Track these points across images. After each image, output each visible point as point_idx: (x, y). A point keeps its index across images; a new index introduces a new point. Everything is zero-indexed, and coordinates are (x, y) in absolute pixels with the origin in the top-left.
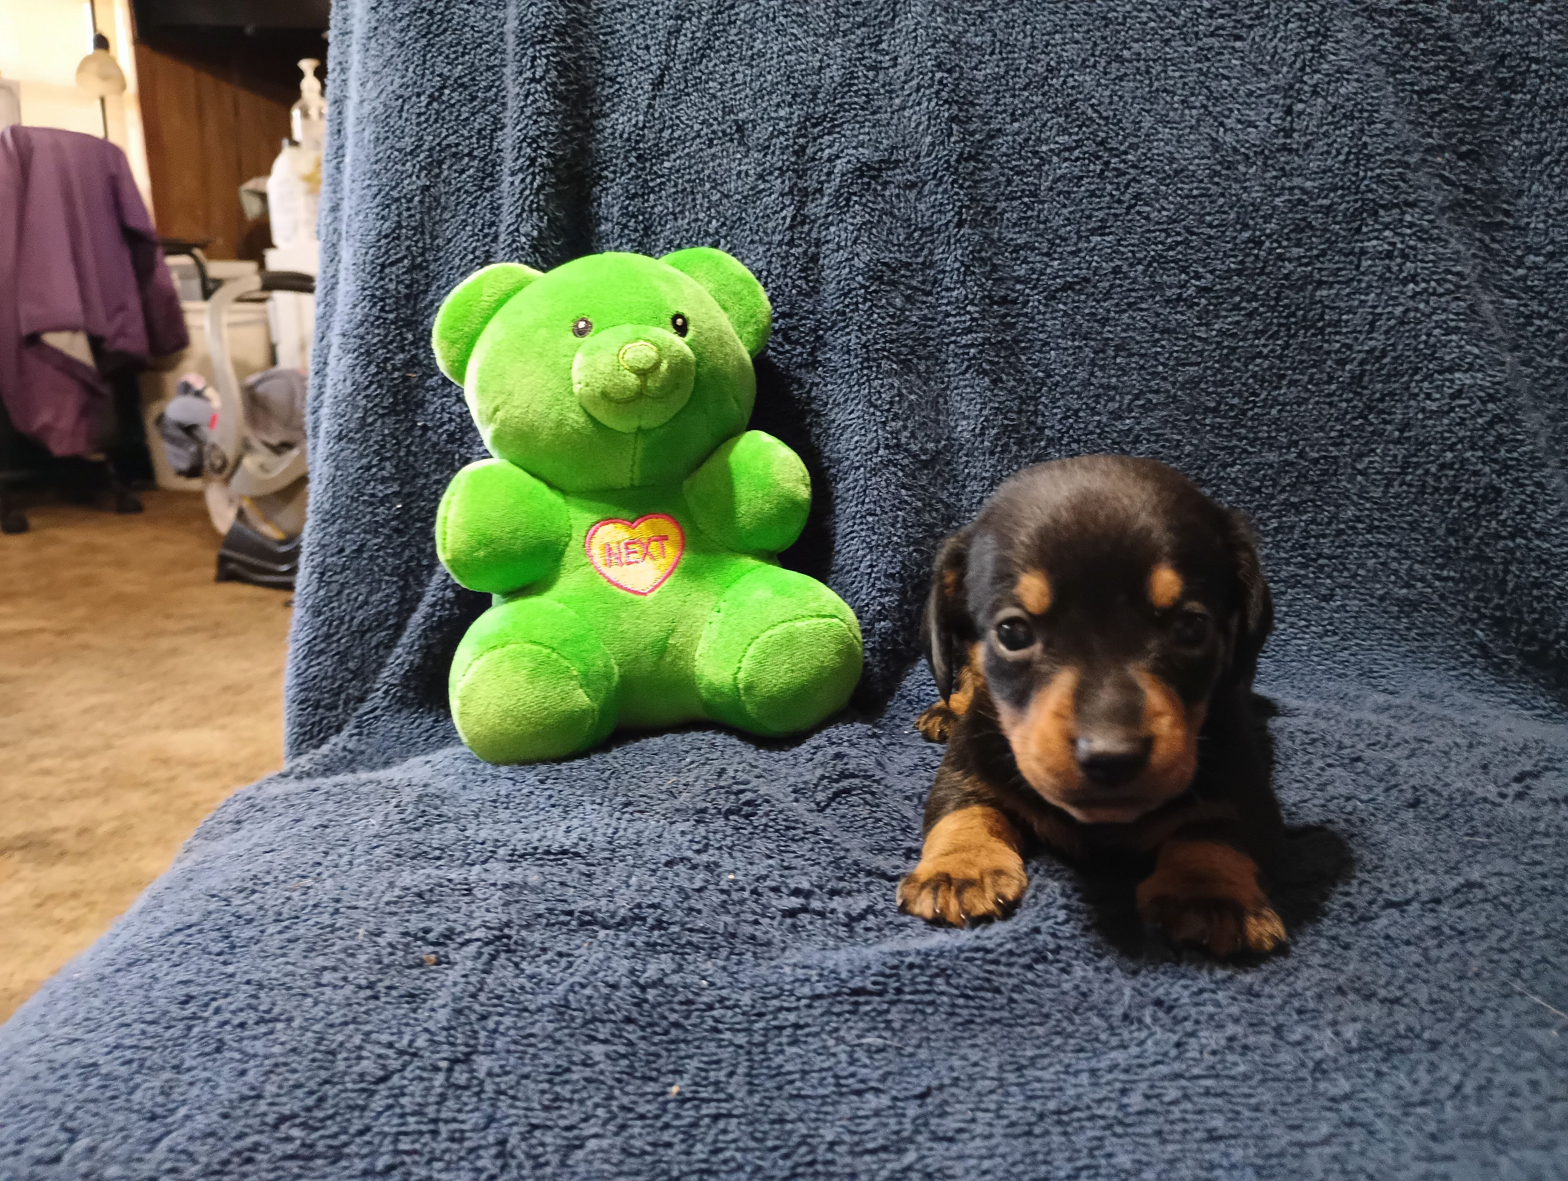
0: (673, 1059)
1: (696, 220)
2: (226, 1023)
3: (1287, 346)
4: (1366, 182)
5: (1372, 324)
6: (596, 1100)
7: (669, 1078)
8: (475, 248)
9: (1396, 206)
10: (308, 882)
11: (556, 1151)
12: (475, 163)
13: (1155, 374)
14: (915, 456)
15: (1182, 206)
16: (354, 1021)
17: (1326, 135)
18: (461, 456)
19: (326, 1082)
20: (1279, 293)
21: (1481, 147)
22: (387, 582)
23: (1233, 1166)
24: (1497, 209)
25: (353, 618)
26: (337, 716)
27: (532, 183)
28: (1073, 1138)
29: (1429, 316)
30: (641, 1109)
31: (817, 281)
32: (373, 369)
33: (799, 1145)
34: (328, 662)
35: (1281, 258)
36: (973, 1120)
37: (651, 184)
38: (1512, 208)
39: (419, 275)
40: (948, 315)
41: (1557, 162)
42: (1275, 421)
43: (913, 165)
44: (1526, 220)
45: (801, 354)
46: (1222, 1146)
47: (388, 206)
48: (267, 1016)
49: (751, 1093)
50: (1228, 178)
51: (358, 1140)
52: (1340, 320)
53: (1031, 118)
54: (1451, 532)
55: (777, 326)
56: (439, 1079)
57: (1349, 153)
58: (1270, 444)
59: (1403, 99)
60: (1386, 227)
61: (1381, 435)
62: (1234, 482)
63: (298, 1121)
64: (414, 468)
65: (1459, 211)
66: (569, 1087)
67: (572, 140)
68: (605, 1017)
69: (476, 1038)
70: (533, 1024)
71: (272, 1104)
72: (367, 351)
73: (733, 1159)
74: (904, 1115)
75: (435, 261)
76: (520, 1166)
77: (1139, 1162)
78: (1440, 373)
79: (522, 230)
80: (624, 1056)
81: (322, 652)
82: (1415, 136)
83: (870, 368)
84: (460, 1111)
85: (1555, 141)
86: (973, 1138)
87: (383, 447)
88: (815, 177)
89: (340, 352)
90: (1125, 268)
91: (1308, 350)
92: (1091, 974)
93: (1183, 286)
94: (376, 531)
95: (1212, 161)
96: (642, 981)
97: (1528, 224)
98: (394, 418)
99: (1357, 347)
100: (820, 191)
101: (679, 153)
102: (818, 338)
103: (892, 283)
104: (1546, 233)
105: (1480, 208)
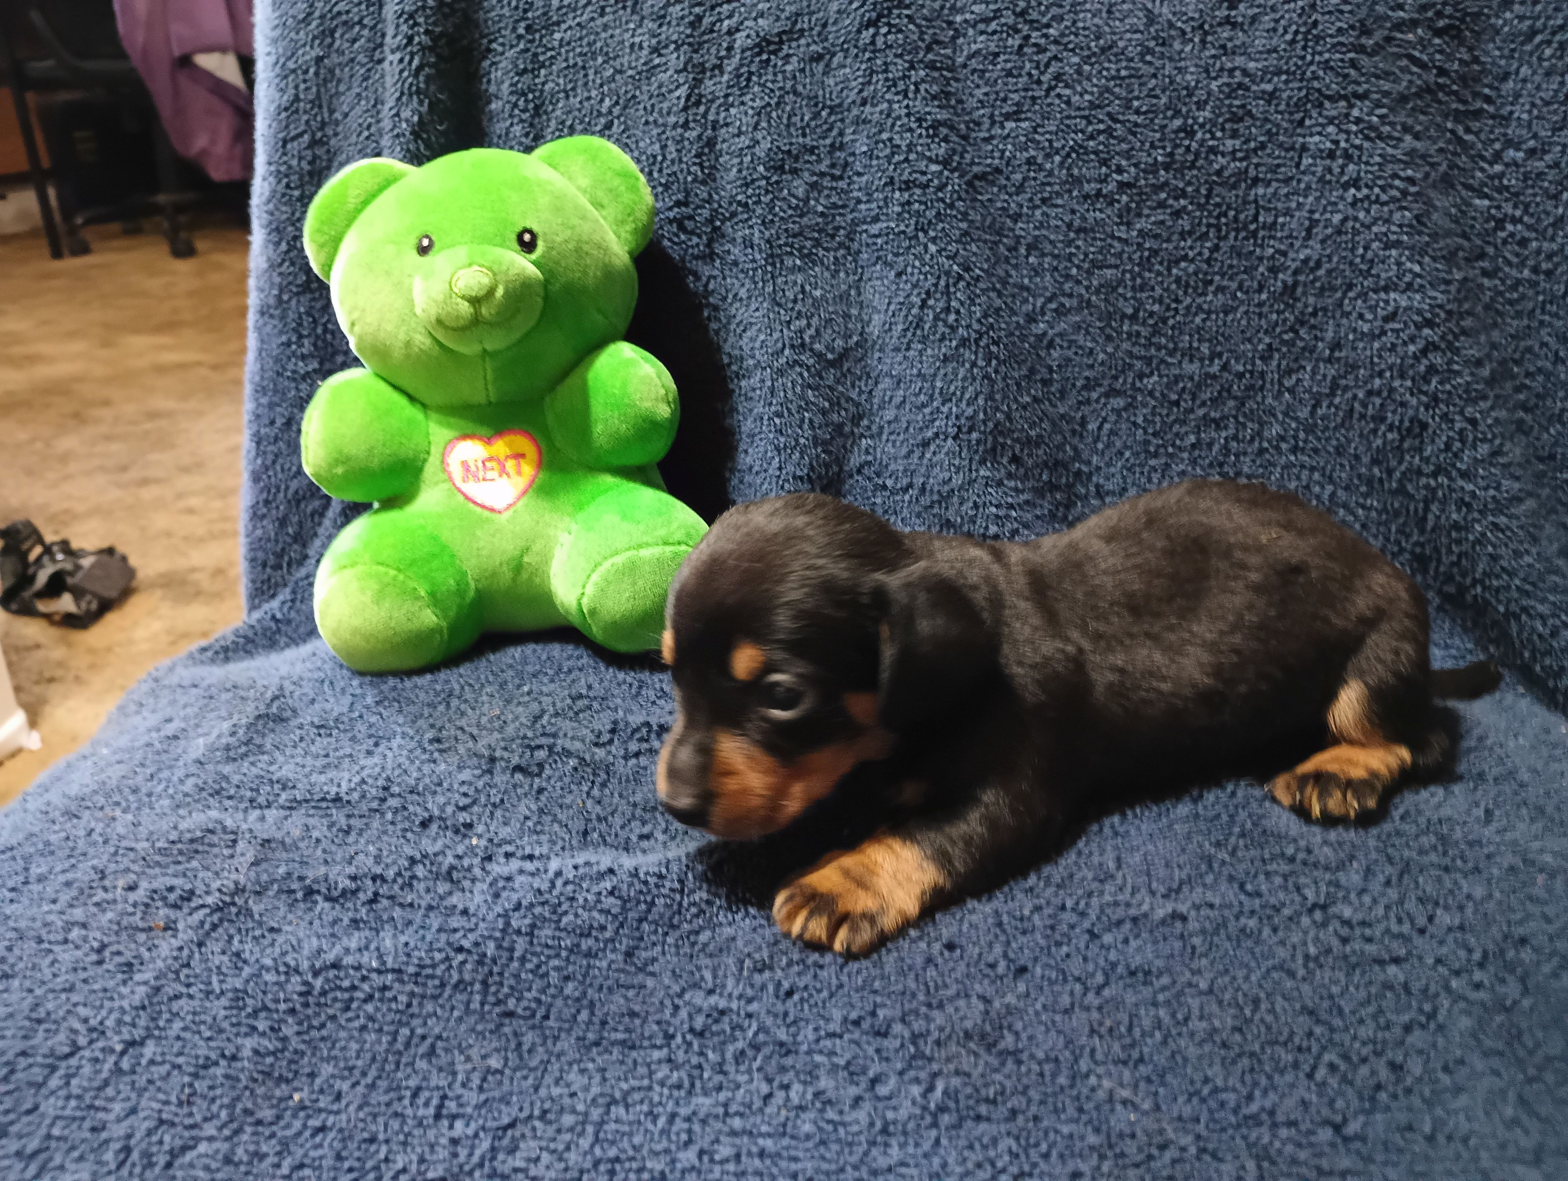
0: (314, 1060)
1: (589, 98)
3: (1216, 248)
4: (1313, 68)
5: (1309, 230)
6: (226, 1099)
7: (301, 1082)
8: (369, 127)
9: (1345, 97)
12: (366, 32)
13: (1068, 277)
14: (821, 356)
15: (1108, 90)
16: (71, 988)
19: (22, 1053)
20: (1210, 191)
21: (1462, 20)
24: (1476, 95)
26: (280, 578)
27: (410, 63)
29: (1369, 227)
30: (260, 1115)
31: (713, 167)
32: (284, 246)
33: (373, 1169)
34: (270, 527)
35: (1213, 150)
36: (536, 1160)
37: (541, 58)
38: (1493, 93)
39: (320, 151)
41: (1549, 43)
42: (1199, 329)
43: (819, 34)
44: (1509, 108)
45: (697, 245)
47: (286, 77)
49: (361, 1107)
50: (1162, 56)
52: (1275, 223)
54: (1375, 462)
55: (664, 217)
56: (112, 1059)
57: (1296, 32)
58: (1191, 354)
60: (1331, 121)
61: (1312, 352)
62: (1151, 393)
64: (332, 345)
65: (1428, 97)
66: (208, 1083)
67: (454, 11)
68: (273, 1006)
69: (158, 1021)
70: (210, 1009)
72: (277, 228)
74: (478, 1148)
75: (335, 136)
78: (1376, 291)
79: (403, 115)
80: (272, 1053)
81: (264, 516)
82: (1383, 9)
83: (773, 264)
85: (1548, 18)
87: (300, 325)
88: (713, 51)
90: (1040, 159)
91: (1239, 255)
93: (1104, 180)
94: (302, 406)
95: (1145, 36)
97: (1511, 113)
98: (309, 296)
99: (1291, 255)
100: (720, 67)
101: (570, 22)
102: (715, 229)
103: (795, 172)
104: (1530, 126)
105: (1455, 93)
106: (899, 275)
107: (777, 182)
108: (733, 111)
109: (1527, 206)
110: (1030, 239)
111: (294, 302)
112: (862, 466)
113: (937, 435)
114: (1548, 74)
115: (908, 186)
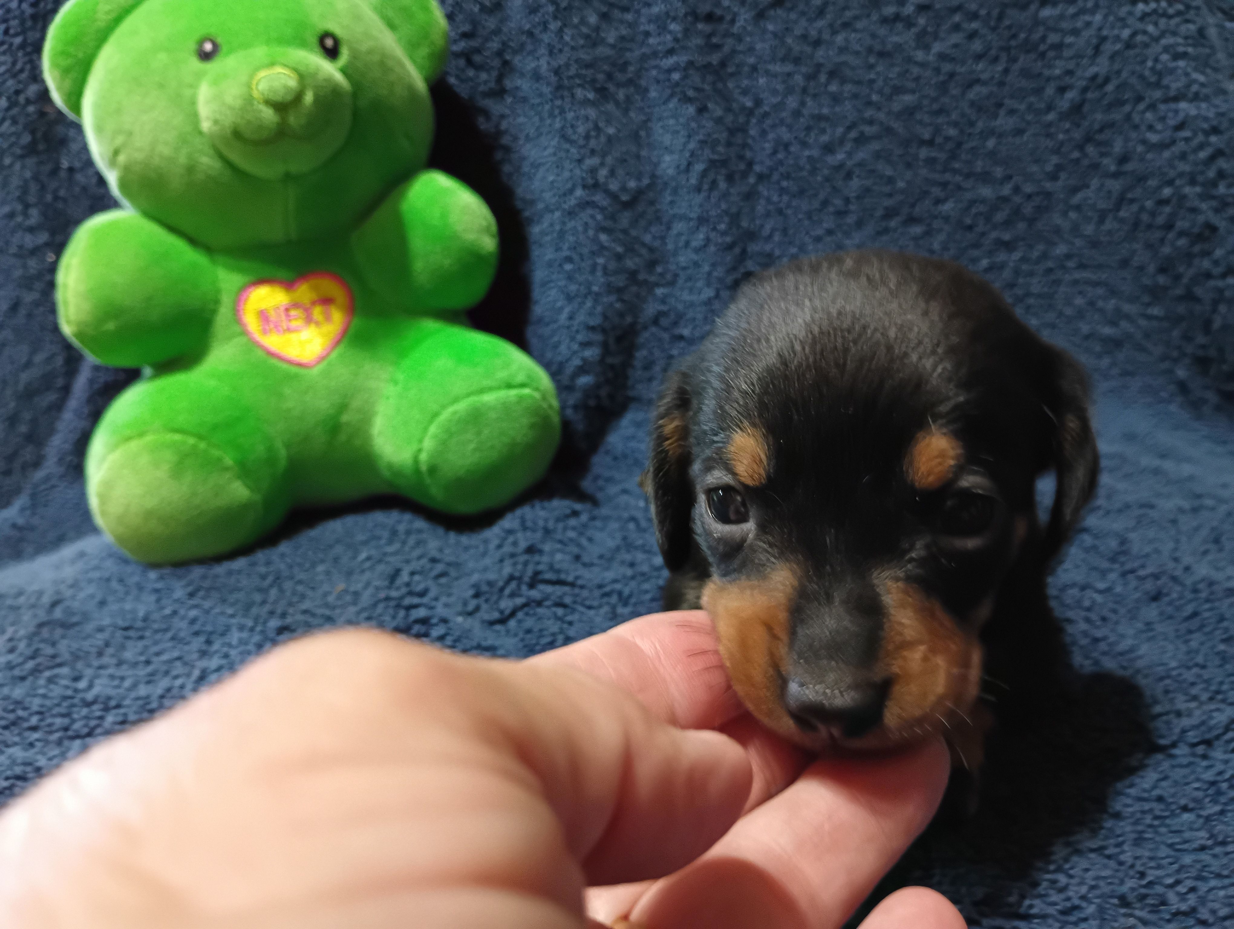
3: (1006, 71)
5: (1097, 48)
13: (869, 103)
14: (614, 196)
29: (1157, 40)
40: (647, 34)
52: (1062, 43)
54: (1161, 271)
55: (456, 48)
58: (985, 177)
61: (1097, 169)
62: (946, 219)
78: (1165, 102)
83: (562, 98)
87: (25, 192)
94: (31, 287)
98: (35, 160)
99: (1079, 73)
102: (505, 63)
111: (18, 166)
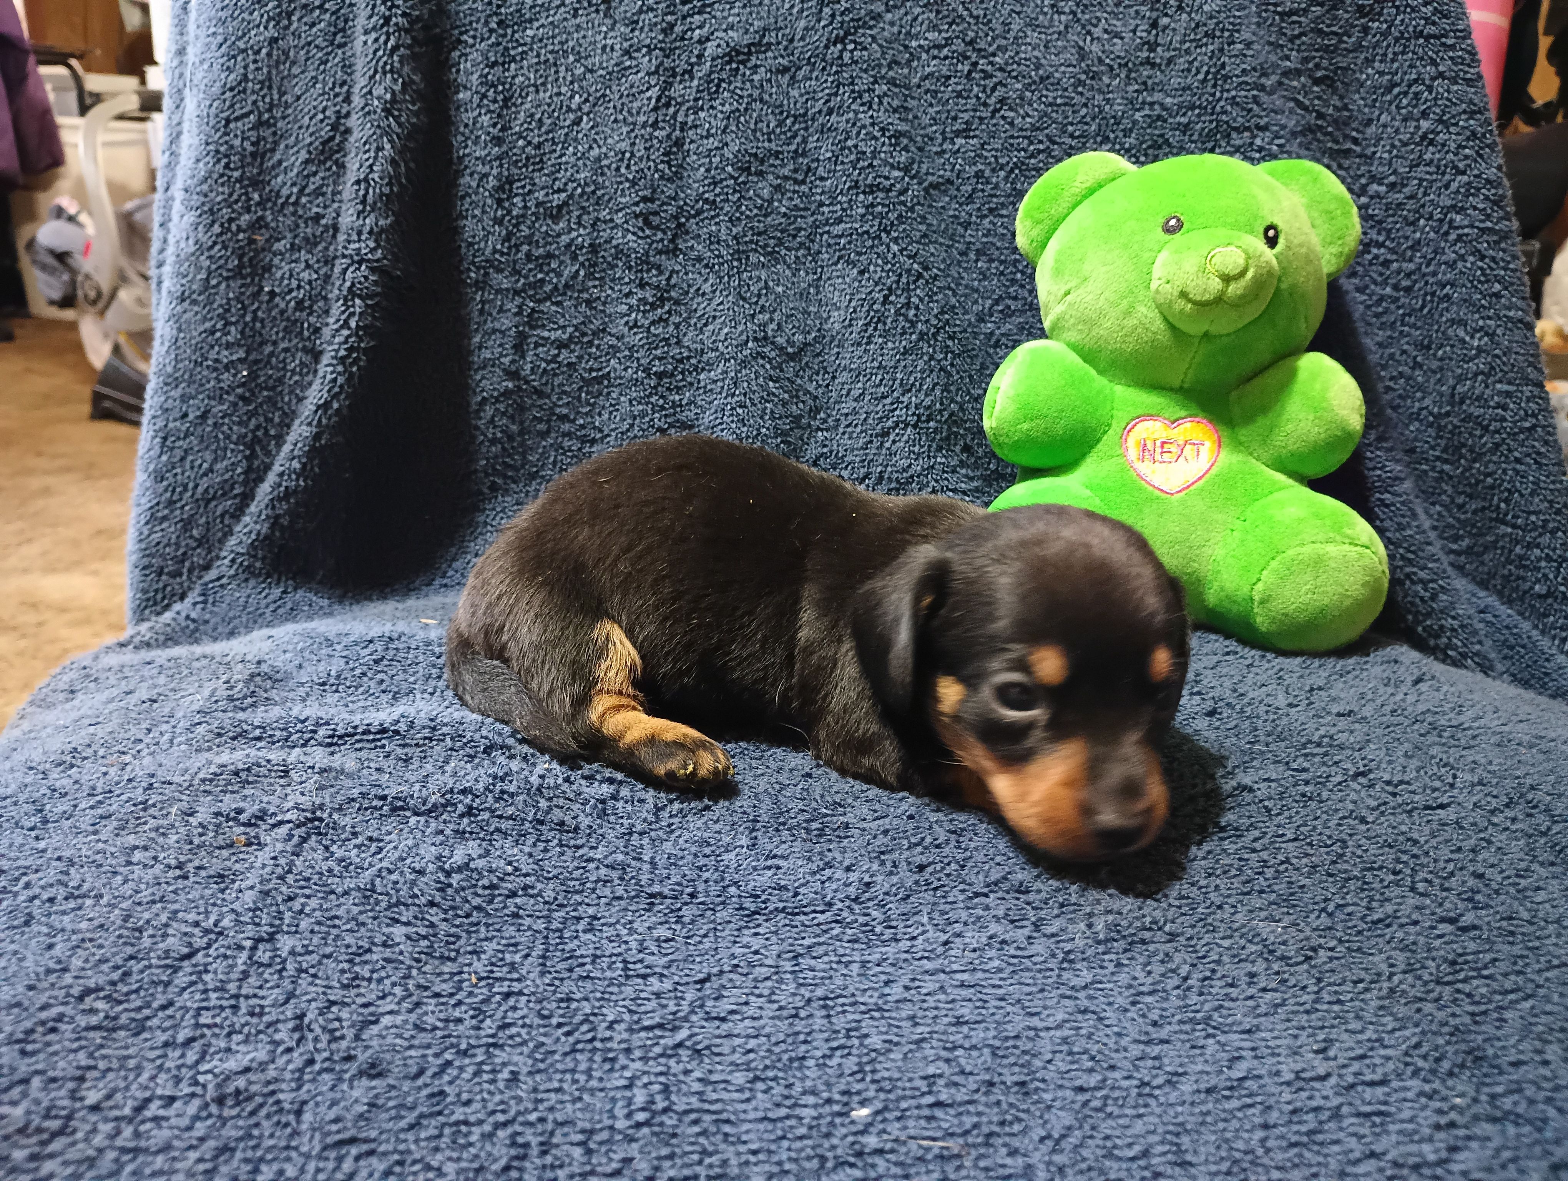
0: (472, 941)
1: (559, 94)
2: (35, 897)
4: (1222, 103)
6: (394, 979)
7: (467, 959)
9: (1250, 128)
10: (127, 758)
11: (352, 1026)
12: (327, 16)
14: (782, 348)
15: (1046, 114)
16: (162, 899)
17: (1188, 52)
18: (309, 325)
19: (131, 957)
21: (1336, 74)
22: (233, 451)
23: (974, 1047)
24: (1346, 137)
25: (196, 486)
26: (181, 584)
27: (386, 43)
28: (834, 1020)
31: (681, 166)
32: (217, 229)
33: (582, 1023)
34: (171, 529)
36: (746, 1003)
37: (512, 53)
38: (1359, 136)
39: (267, 133)
40: (819, 204)
41: (1406, 93)
43: (786, 49)
44: (1373, 149)
45: (662, 240)
46: (965, 1029)
47: (234, 57)
48: (76, 893)
49: (542, 974)
50: (1092, 88)
51: (160, 1014)
53: (903, 11)
55: (636, 210)
56: (244, 955)
57: (1208, 73)
59: (1266, 20)
63: (102, 994)
64: (261, 335)
65: (1310, 137)
66: (368, 967)
68: (410, 901)
69: (281, 919)
70: (339, 906)
71: (76, 977)
72: (211, 210)
73: (519, 1035)
74: (683, 999)
75: (284, 118)
76: (316, 1039)
77: (890, 1042)
79: (375, 93)
80: (425, 937)
81: (164, 518)
82: (1273, 58)
83: (739, 259)
84: (261, 987)
85: (1405, 73)
86: (742, 1020)
87: (227, 311)
88: (684, 57)
89: (183, 208)
90: (987, 173)
92: (875, 867)
94: (221, 397)
95: (1077, 70)
96: (447, 866)
97: (1375, 153)
98: (239, 282)
100: (690, 72)
101: (542, 21)
102: (680, 225)
103: (760, 174)
104: (1390, 164)
105: (1330, 134)
106: (862, 273)
107: (744, 183)
108: (702, 114)
109: (1389, 231)
110: (978, 246)
111: (223, 285)
112: (818, 458)
113: (897, 424)
114: (1405, 120)
115: (872, 189)
